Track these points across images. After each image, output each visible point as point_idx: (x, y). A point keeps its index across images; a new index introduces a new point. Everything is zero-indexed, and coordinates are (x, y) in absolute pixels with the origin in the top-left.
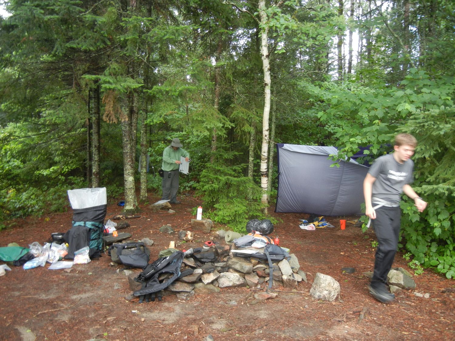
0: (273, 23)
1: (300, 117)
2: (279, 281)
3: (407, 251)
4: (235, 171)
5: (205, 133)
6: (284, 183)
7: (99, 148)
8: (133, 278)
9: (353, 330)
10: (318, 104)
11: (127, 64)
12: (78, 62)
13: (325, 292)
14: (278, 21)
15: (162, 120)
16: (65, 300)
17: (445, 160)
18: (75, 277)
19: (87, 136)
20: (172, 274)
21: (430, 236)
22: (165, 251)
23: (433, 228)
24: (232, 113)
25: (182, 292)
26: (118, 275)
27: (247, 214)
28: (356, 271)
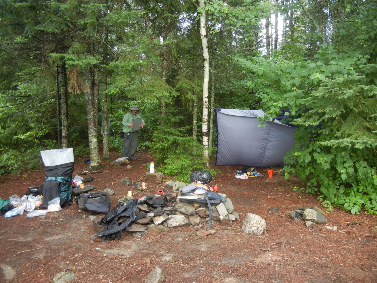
0: (208, 8)
1: (235, 86)
2: (217, 220)
3: (321, 193)
4: (181, 132)
5: (155, 100)
6: (222, 142)
7: (67, 116)
8: (96, 222)
9: (275, 258)
10: (249, 75)
11: (88, 44)
12: (46, 43)
13: (254, 228)
14: (212, 6)
15: (118, 90)
16: (40, 242)
17: (349, 119)
18: (48, 223)
19: (57, 105)
20: (129, 217)
21: (339, 181)
22: (123, 199)
23: (340, 174)
24: (177, 84)
25: (137, 232)
26: (84, 220)
27: (191, 167)
28: (280, 211)
